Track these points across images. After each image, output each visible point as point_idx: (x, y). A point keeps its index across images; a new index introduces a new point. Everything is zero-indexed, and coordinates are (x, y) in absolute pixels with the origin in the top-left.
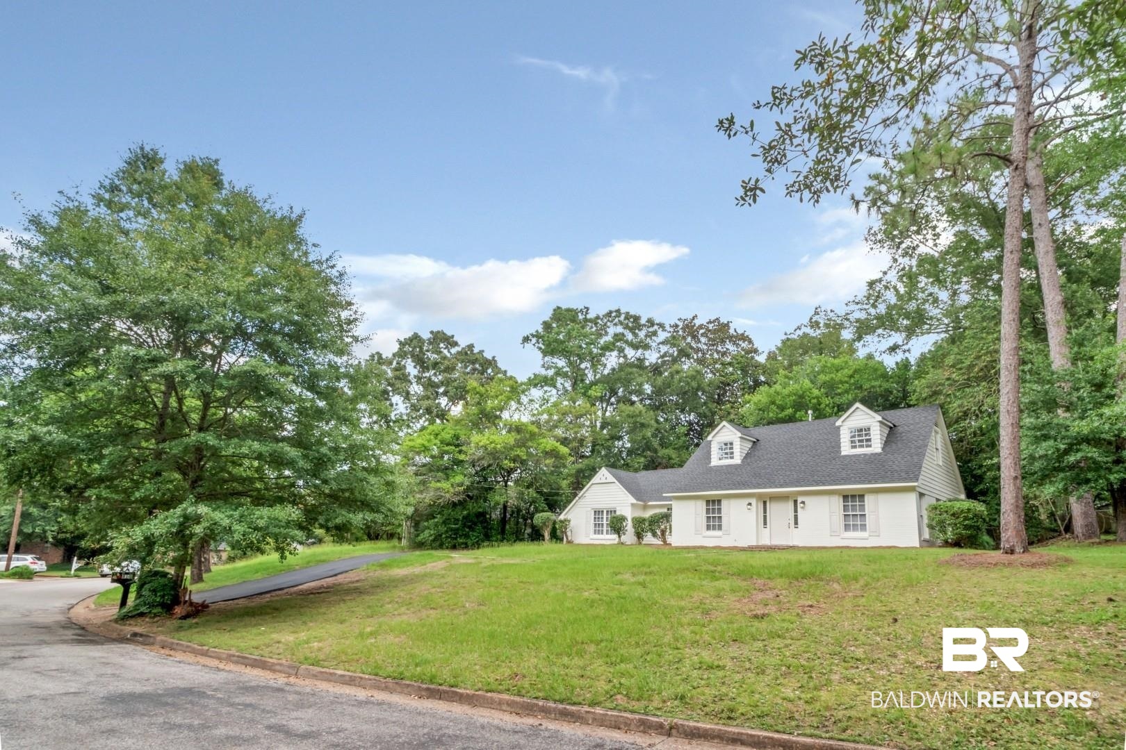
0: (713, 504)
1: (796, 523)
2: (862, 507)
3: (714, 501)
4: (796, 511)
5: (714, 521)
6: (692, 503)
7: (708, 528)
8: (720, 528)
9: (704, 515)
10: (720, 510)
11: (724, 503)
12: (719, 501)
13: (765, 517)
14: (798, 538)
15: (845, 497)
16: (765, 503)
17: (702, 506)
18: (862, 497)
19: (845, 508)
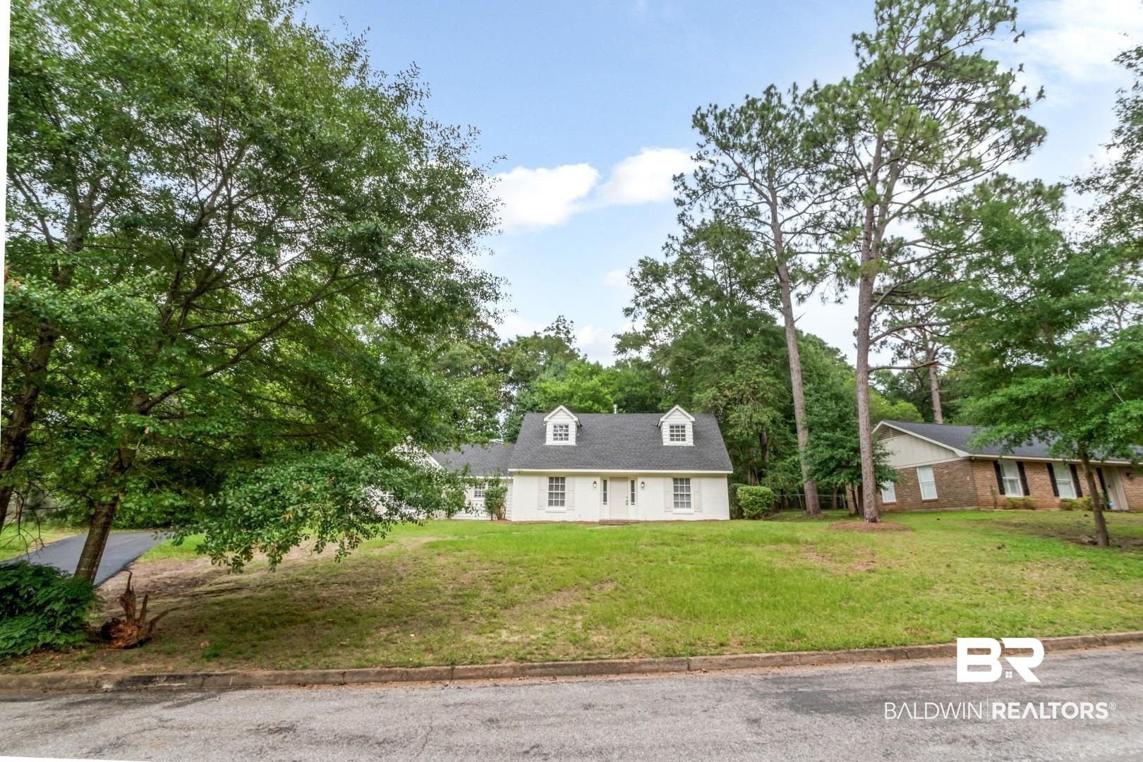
0: (557, 482)
1: (633, 500)
2: (688, 489)
3: (557, 479)
4: (633, 490)
5: (557, 496)
6: (535, 480)
7: (550, 503)
8: (562, 503)
9: (547, 491)
10: (563, 487)
11: (568, 481)
12: (563, 479)
13: (605, 495)
14: (632, 514)
15: (675, 480)
16: (605, 482)
17: (545, 482)
18: (688, 480)
19: (676, 489)
